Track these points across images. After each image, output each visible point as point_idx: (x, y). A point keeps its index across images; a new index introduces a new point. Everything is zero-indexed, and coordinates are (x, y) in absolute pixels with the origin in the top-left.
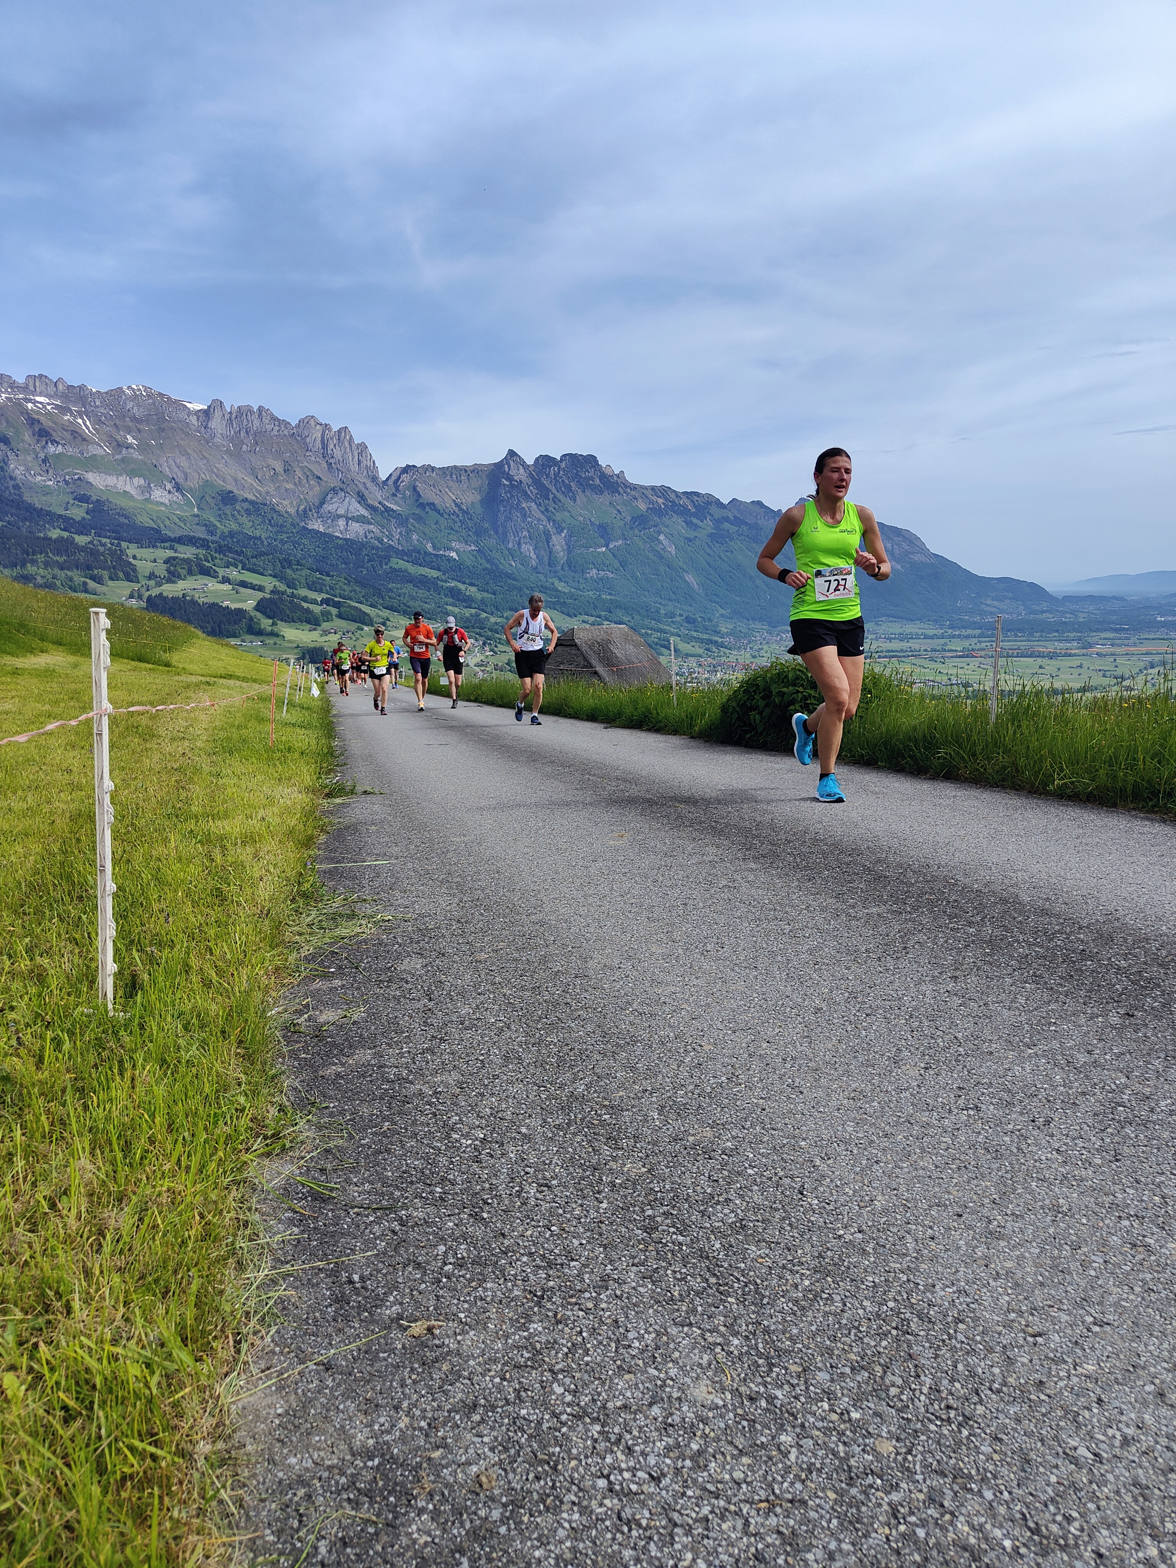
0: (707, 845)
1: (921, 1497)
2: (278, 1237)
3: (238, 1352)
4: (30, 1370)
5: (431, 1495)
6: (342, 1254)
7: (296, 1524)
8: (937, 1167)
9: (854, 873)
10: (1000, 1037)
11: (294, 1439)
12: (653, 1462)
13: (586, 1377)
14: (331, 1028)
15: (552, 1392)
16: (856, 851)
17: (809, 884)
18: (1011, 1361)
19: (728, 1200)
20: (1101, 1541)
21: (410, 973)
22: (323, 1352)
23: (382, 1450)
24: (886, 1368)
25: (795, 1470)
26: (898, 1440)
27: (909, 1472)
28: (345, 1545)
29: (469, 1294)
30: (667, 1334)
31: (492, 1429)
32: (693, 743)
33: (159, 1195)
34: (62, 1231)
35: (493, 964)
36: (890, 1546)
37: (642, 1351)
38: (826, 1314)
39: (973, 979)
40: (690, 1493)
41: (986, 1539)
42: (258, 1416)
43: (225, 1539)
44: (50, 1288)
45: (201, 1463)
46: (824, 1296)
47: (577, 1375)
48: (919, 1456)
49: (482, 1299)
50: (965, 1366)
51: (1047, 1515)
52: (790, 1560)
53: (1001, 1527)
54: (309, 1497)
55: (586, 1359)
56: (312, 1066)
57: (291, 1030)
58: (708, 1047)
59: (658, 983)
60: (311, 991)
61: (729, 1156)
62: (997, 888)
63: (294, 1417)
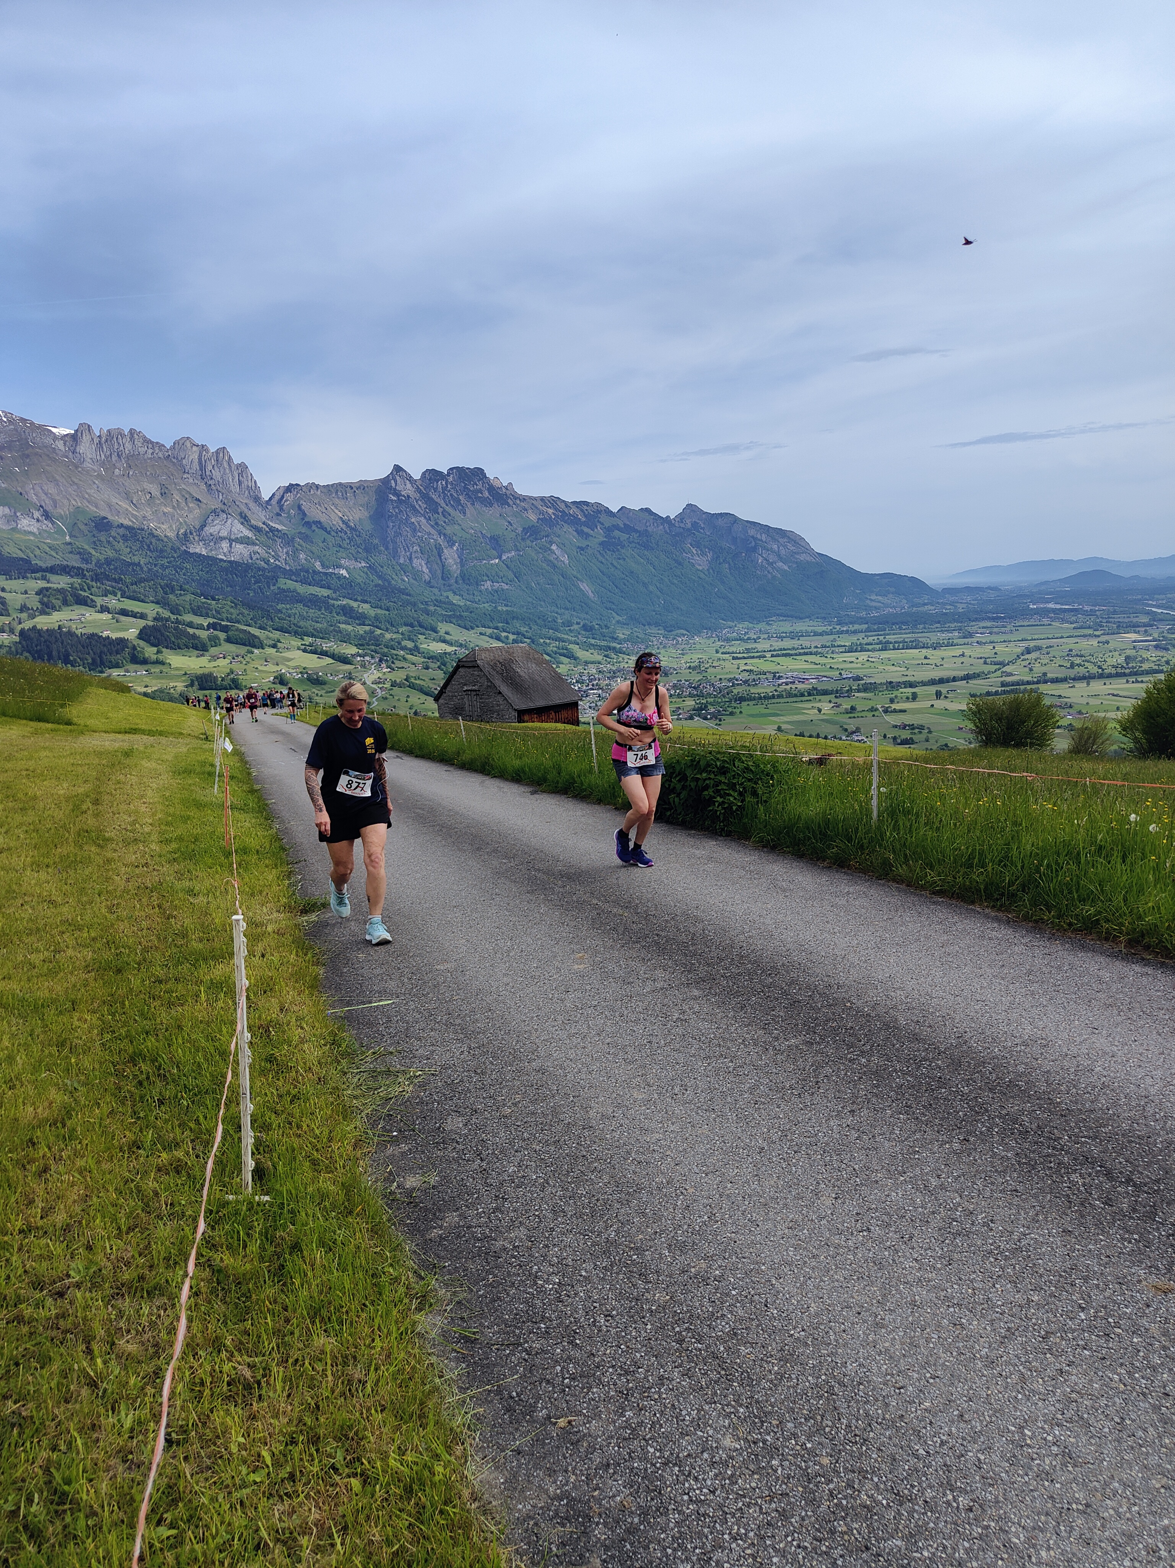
0: (656, 968)
1: (844, 1484)
2: (455, 1372)
3: (465, 1449)
5: (600, 1515)
6: (499, 1379)
7: (535, 1538)
8: (845, 1279)
10: (883, 1167)
11: (516, 1495)
12: (709, 1483)
13: (664, 1441)
14: (418, 1194)
15: (648, 1452)
16: (774, 970)
17: (742, 1014)
18: (887, 1405)
19: (723, 1315)
20: (927, 1495)
21: (457, 1132)
22: (512, 1443)
23: (566, 1495)
24: (823, 1416)
25: (781, 1478)
26: (831, 1456)
27: (838, 1473)
28: (565, 1545)
29: (584, 1397)
30: (703, 1410)
31: (621, 1476)
35: (517, 1118)
37: (692, 1422)
38: (789, 1387)
39: (864, 1112)
40: (731, 1497)
41: (875, 1501)
42: (491, 1485)
43: (503, 1551)
46: (787, 1376)
47: (660, 1440)
48: (842, 1464)
49: (593, 1400)
50: (864, 1410)
51: (903, 1485)
53: (882, 1494)
54: (536, 1524)
55: (663, 1430)
56: (419, 1231)
57: (390, 1199)
58: (691, 1191)
59: (645, 1130)
60: (387, 1158)
61: (719, 1282)
62: (881, 1010)
63: (511, 1482)
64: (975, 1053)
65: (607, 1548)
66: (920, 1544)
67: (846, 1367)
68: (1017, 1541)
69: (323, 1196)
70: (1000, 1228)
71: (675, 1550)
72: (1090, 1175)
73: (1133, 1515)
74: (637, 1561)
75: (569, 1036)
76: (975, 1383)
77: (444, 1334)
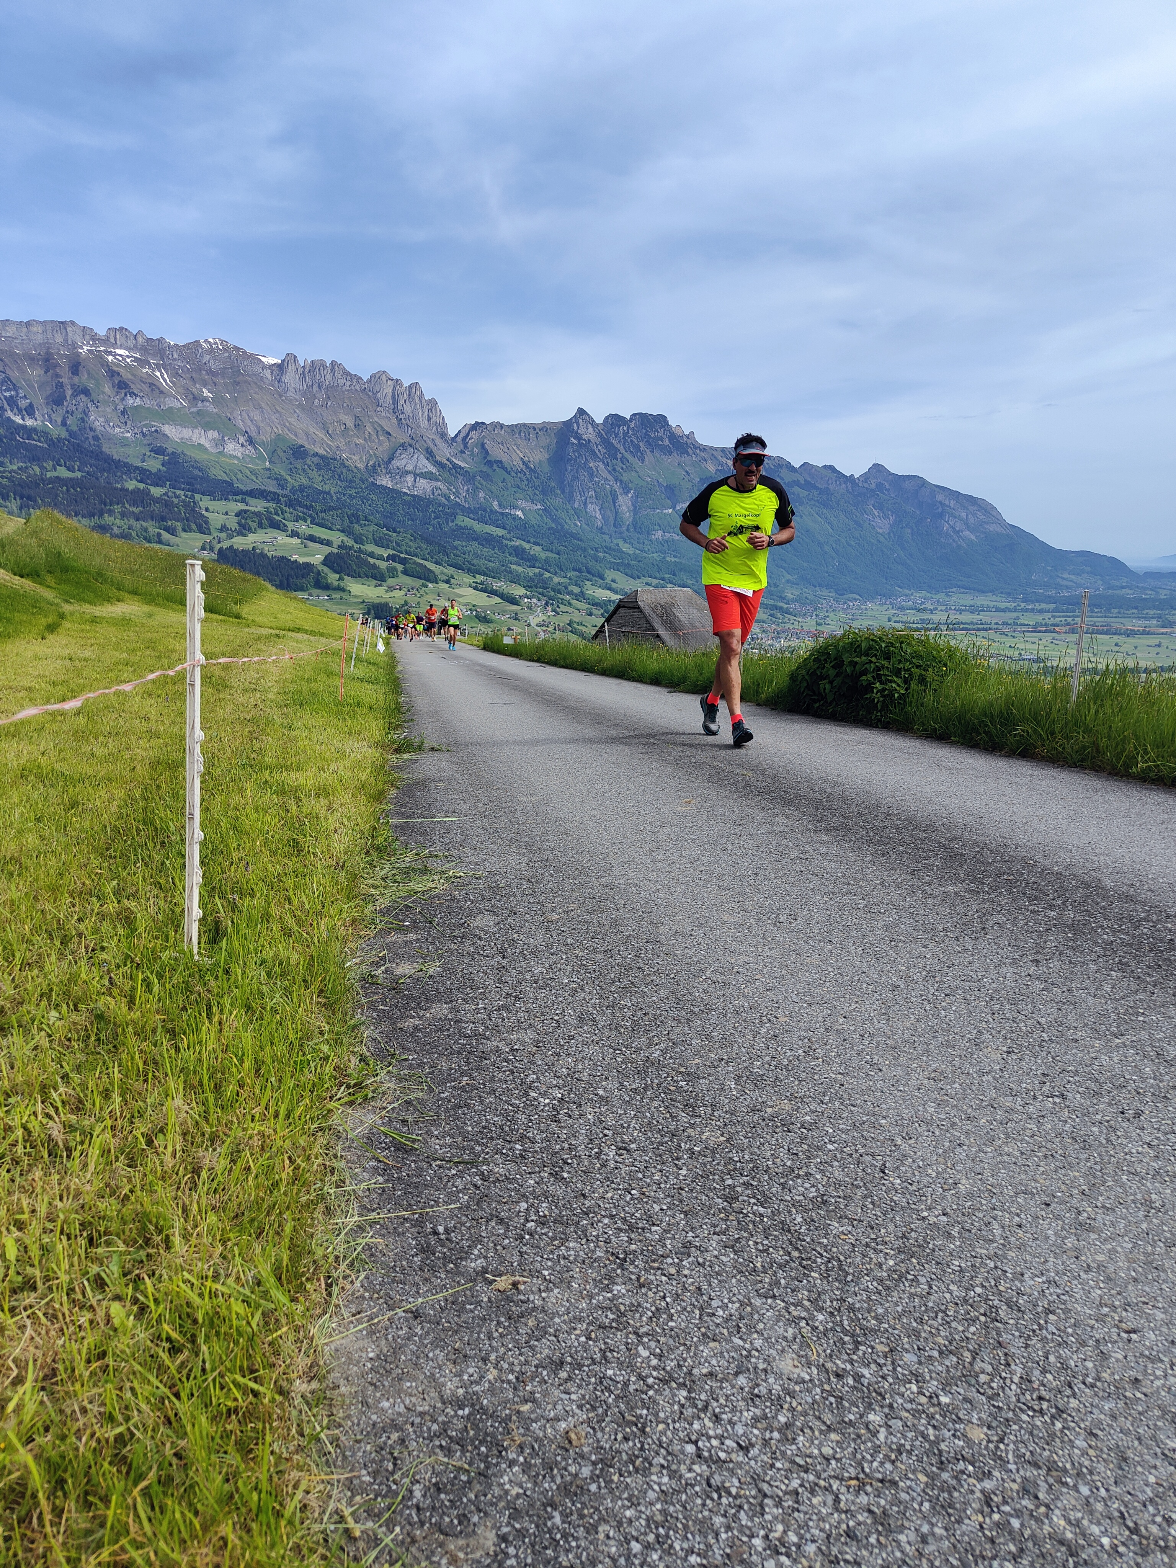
0: (777, 815)
1: (1015, 1487)
2: (363, 1186)
3: (330, 1294)
4: (135, 1301)
5: (521, 1447)
6: (426, 1205)
7: (390, 1467)
8: (1022, 1153)
9: (929, 850)
10: (1086, 1025)
11: (386, 1383)
12: (741, 1432)
13: (671, 1342)
14: (408, 981)
15: (638, 1355)
16: (930, 827)
17: (883, 859)
18: (1104, 1356)
19: (808, 1175)
21: (483, 930)
22: (411, 1300)
23: (472, 1400)
24: (975, 1354)
25: (884, 1450)
26: (989, 1427)
27: (1002, 1462)
28: (439, 1490)
29: (552, 1252)
30: (750, 1304)
31: (580, 1387)
32: (759, 710)
33: (250, 1138)
34: (159, 1169)
35: (564, 925)
36: (984, 1533)
37: (727, 1320)
38: (912, 1296)
39: (1055, 964)
40: (778, 1465)
42: (350, 1359)
43: (324, 1477)
44: (150, 1222)
45: (298, 1401)
46: (910, 1277)
47: (662, 1340)
48: (1012, 1446)
49: (564, 1258)
50: (1057, 1357)
51: (1146, 1515)
52: (882, 1539)
54: (402, 1441)
55: (670, 1324)
58: (783, 1019)
60: (386, 943)
61: (808, 1130)
62: (1079, 871)
63: (385, 1362)
65: (516, 1514)
71: (648, 1546)
74: (568, 1551)
77: (370, 1136)
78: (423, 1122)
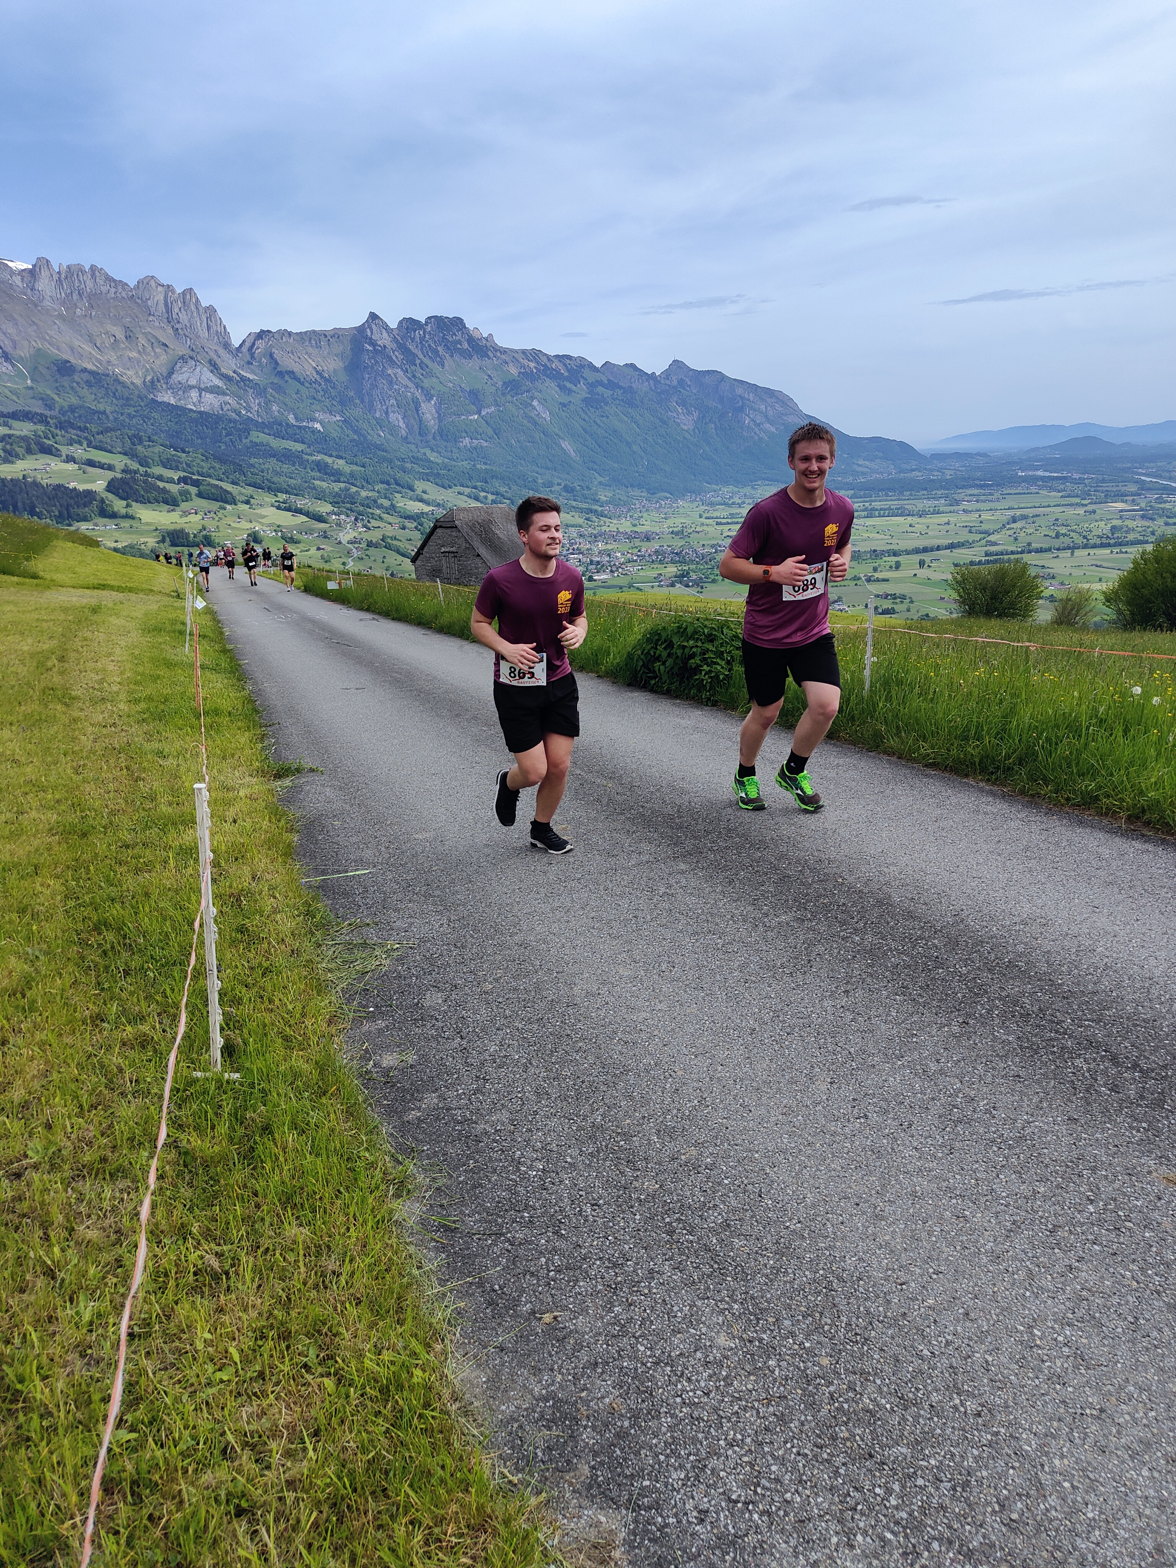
0: (641, 840)
1: (845, 1387)
2: (434, 1263)
3: (445, 1346)
5: (588, 1417)
6: (481, 1270)
7: (519, 1442)
8: (842, 1168)
11: (499, 1395)
12: (703, 1385)
13: (655, 1338)
14: (396, 1073)
15: (638, 1350)
17: (731, 889)
18: (889, 1302)
19: (715, 1206)
20: (933, 1399)
21: (436, 1009)
22: (495, 1339)
23: (552, 1396)
25: (779, 1380)
26: (831, 1356)
27: (838, 1374)
28: (551, 1450)
29: (570, 1291)
30: (695, 1306)
31: (610, 1376)
35: (498, 995)
37: (684, 1319)
38: (785, 1282)
40: (726, 1400)
41: (878, 1405)
42: (473, 1384)
43: (486, 1456)
45: (454, 1415)
46: (783, 1270)
47: (650, 1338)
48: (843, 1365)
49: (580, 1294)
50: (864, 1308)
51: (907, 1389)
53: (885, 1397)
54: (521, 1427)
55: (653, 1327)
56: (396, 1112)
57: (366, 1078)
58: (680, 1073)
59: (632, 1009)
60: (364, 1034)
61: (711, 1170)
62: (875, 886)
63: (494, 1382)
64: (973, 932)
65: (596, 1454)
66: (927, 1452)
67: (844, 1262)
68: (1029, 1449)
69: (297, 1075)
70: (1003, 1115)
71: (667, 1456)
72: (1095, 1060)
73: (1149, 1421)
74: (628, 1467)
75: (553, 910)
76: (981, 1279)
77: (423, 1222)
78: (455, 1204)
